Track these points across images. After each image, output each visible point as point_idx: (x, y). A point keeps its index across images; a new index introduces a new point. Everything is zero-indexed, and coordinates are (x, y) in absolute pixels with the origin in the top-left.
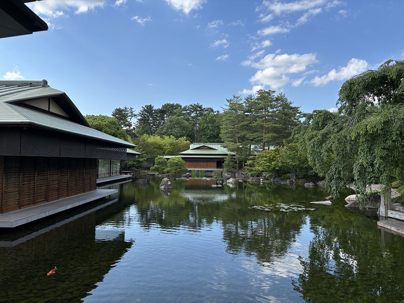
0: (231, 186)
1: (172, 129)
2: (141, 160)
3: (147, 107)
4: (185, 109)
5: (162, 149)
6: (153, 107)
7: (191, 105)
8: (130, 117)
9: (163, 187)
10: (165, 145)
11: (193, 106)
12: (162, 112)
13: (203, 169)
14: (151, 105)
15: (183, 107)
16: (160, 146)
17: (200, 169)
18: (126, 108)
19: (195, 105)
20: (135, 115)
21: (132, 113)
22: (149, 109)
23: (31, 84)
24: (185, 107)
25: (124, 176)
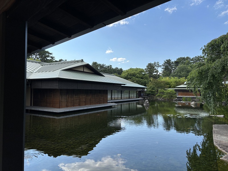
0: (193, 106)
1: (180, 72)
2: (153, 91)
3: (167, 61)
4: (192, 60)
5: (169, 85)
6: (171, 61)
7: (196, 57)
8: (157, 67)
9: (145, 104)
10: (171, 83)
11: (197, 57)
12: (177, 63)
13: (190, 97)
14: (170, 59)
15: (191, 58)
16: (168, 83)
17: (188, 97)
18: (155, 62)
19: (198, 56)
20: (160, 66)
21: (158, 65)
22: (168, 62)
23: (78, 61)
24: (193, 59)
25: (138, 99)
